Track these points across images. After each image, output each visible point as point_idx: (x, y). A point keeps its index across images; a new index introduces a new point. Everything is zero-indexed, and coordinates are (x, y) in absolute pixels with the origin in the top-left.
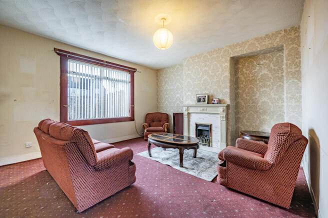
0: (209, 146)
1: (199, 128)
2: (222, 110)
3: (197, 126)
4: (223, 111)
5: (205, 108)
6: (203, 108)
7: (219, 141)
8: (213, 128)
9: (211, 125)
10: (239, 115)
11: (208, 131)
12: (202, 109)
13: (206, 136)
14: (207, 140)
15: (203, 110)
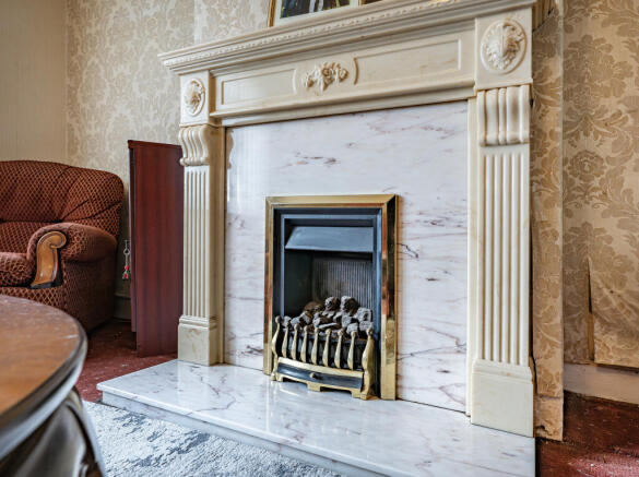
0: (375, 391)
1: (300, 239)
2: (497, 46)
3: (283, 220)
4: (511, 50)
5: (344, 60)
6: (327, 61)
7: (460, 348)
8: (412, 231)
9: (393, 204)
10: (588, 143)
11: (367, 258)
12: (315, 69)
13: (353, 306)
14: (361, 335)
15: (328, 75)
